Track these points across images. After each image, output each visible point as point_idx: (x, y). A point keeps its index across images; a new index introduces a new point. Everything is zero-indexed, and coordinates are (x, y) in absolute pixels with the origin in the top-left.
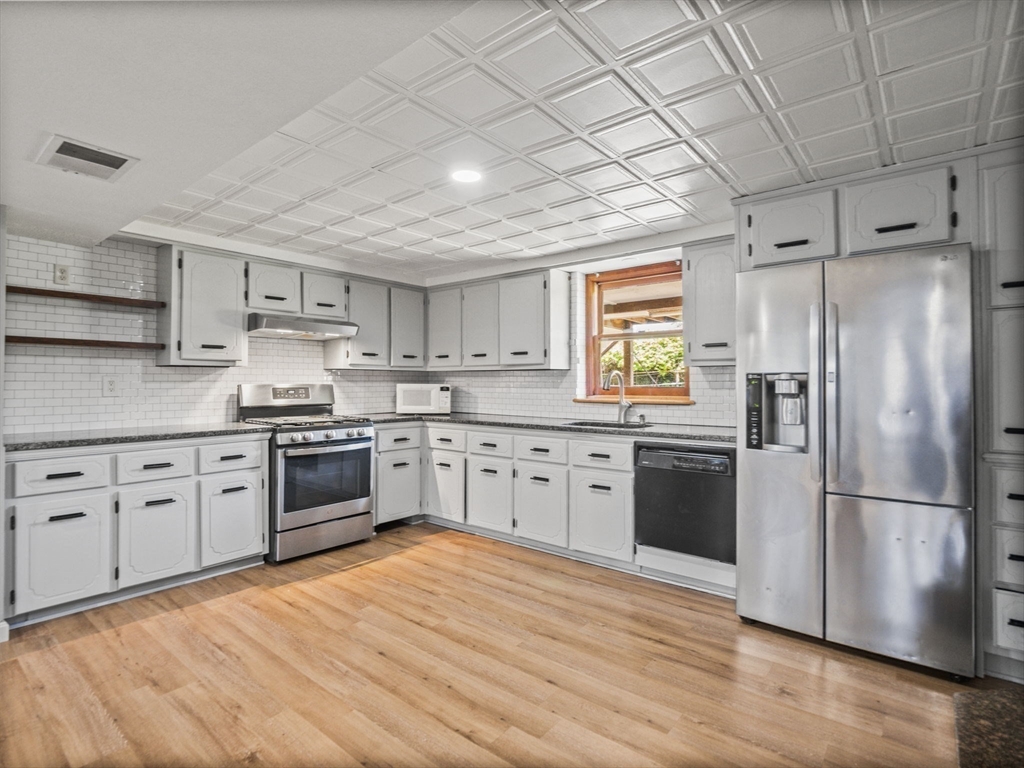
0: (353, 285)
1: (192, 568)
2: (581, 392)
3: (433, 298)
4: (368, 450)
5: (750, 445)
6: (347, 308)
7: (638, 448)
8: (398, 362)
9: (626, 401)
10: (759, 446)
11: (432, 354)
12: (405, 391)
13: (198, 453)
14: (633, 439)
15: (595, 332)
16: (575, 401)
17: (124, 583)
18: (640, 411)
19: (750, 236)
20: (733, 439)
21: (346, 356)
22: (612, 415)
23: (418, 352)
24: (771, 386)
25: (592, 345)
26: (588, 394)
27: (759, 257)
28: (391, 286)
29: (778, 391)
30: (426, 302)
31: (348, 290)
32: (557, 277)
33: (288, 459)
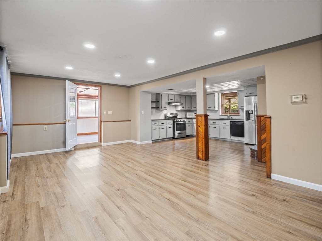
0: (181, 96)
1: (166, 138)
2: (221, 114)
3: (192, 97)
4: (185, 123)
5: (246, 120)
6: (180, 100)
7: (231, 122)
8: (187, 109)
9: (229, 115)
10: (247, 120)
11: (192, 107)
12: (188, 114)
13: (166, 122)
14: (230, 120)
15: (223, 103)
16: (220, 115)
17: (160, 138)
18: (231, 117)
19: (246, 91)
20: (244, 120)
21: (180, 108)
22: (226, 117)
23: (190, 107)
24: (249, 112)
25: (222, 105)
26: (222, 114)
27: (247, 95)
28: (186, 96)
29: (250, 113)
30: (191, 98)
31: (180, 97)
32: (216, 95)
33: (176, 123)
